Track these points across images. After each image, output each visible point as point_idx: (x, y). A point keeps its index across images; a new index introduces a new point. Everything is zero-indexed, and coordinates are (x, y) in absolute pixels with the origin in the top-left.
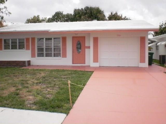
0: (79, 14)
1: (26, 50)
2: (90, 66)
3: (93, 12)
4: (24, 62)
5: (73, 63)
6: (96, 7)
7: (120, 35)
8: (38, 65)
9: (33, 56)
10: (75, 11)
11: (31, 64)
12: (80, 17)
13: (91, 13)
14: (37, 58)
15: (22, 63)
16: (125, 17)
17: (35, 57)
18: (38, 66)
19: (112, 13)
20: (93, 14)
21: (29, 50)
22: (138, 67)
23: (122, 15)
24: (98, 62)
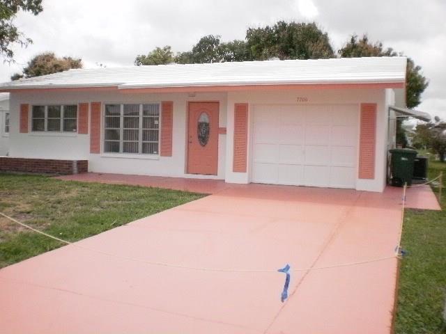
0: (259, 43)
1: (79, 133)
2: (224, 180)
3: (294, 36)
4: (69, 163)
5: (188, 171)
6: (306, 24)
7: (306, 100)
8: (101, 172)
9: (94, 149)
10: (250, 33)
11: (90, 169)
12: (260, 49)
13: (290, 38)
14: (103, 154)
15: (65, 165)
16: (390, 50)
17: (98, 152)
18: (100, 174)
19: (353, 40)
20: (294, 42)
21: (87, 133)
22: (355, 190)
23: (381, 45)
24: (245, 172)
